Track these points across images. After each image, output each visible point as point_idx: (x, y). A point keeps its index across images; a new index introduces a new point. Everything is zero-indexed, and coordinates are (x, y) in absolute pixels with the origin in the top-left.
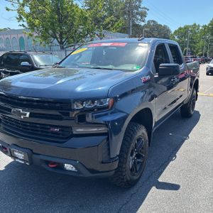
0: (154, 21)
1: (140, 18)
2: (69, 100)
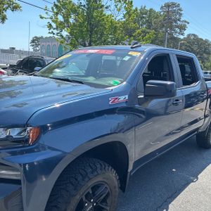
0: (194, 35)
1: (178, 31)
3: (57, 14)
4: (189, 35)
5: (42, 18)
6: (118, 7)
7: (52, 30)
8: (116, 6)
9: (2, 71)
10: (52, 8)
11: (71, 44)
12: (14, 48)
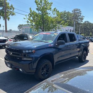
1: (80, 20)
2: (22, 50)
3: (30, 17)
4: (85, 22)
5: (24, 19)
6: (54, 13)
7: (29, 23)
8: (53, 13)
9: (11, 39)
10: (28, 15)
11: (36, 28)
12: (11, 30)
